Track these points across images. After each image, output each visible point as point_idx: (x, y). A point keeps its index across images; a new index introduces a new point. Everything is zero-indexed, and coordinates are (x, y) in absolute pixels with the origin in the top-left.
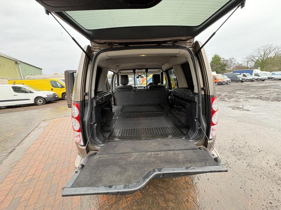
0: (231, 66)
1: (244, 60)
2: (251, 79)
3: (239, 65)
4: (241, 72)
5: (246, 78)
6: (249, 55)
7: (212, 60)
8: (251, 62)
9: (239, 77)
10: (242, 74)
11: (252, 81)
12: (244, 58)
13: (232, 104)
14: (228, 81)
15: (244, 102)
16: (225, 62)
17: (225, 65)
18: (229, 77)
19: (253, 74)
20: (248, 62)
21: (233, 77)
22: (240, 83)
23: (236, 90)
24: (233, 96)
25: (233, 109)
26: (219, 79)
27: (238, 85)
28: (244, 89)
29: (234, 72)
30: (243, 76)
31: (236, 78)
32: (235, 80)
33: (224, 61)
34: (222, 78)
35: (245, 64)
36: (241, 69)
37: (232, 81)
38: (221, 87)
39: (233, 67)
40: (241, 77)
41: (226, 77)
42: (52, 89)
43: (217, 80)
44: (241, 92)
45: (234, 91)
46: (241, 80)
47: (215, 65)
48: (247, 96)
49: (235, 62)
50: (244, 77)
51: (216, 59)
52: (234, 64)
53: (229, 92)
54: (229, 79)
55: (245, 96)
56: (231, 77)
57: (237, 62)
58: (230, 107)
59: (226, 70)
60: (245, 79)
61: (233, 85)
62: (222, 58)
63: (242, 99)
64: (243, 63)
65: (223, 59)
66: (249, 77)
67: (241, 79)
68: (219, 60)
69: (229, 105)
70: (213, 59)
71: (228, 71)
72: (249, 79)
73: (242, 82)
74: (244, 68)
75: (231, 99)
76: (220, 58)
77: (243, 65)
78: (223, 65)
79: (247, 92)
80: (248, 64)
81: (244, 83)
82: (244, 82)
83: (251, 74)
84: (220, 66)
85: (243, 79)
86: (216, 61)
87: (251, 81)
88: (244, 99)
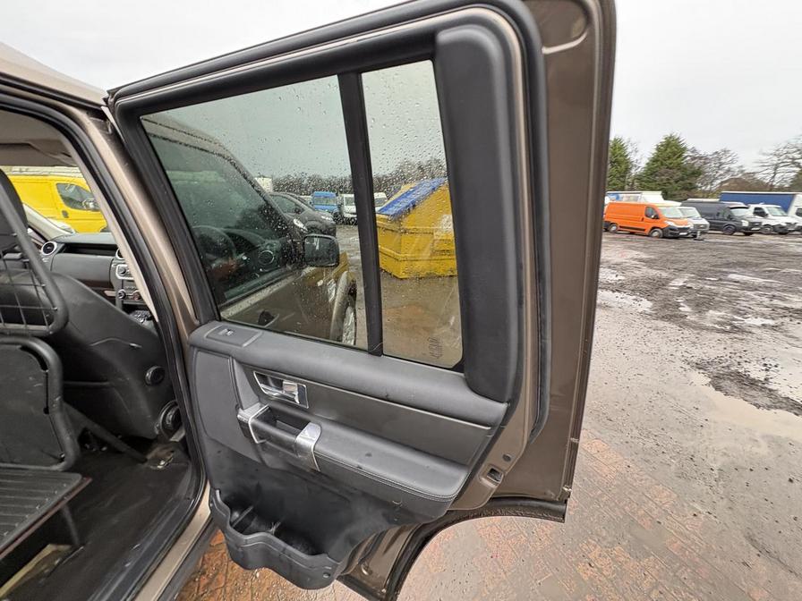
0: (716, 178)
1: (764, 158)
2: (782, 227)
3: (745, 174)
4: (748, 201)
5: (765, 222)
6: (784, 145)
7: (655, 151)
8: (787, 168)
9: (742, 218)
10: (753, 207)
11: (782, 231)
12: (764, 154)
13: (714, 347)
14: (698, 226)
15: (766, 335)
16: (698, 163)
17: (697, 173)
18: (703, 215)
19: (793, 210)
20: (775, 169)
21: (718, 214)
22: (737, 239)
23: (728, 265)
24: (716, 294)
25: (718, 388)
26: (669, 219)
27: (733, 244)
28: (757, 265)
29: (725, 198)
30: (756, 213)
31: (730, 218)
32: (723, 224)
33: (694, 158)
34: (681, 215)
35: (765, 176)
36: (750, 189)
37: (715, 227)
38: (671, 246)
39: (722, 183)
40: (746, 215)
41: (693, 212)
42: (65, 214)
43: (662, 222)
44: (746, 278)
45: (718, 271)
46: (746, 228)
47: (663, 170)
48: (775, 302)
49: (732, 166)
50: (758, 219)
51: (669, 150)
52: (729, 171)
53: (701, 275)
54: (704, 222)
55: (766, 301)
56: (711, 215)
57: (739, 164)
58: (700, 366)
59: (696, 188)
60: (760, 223)
61: (715, 243)
62: (689, 147)
63: (756, 315)
64: (761, 169)
65: (694, 151)
66: (776, 218)
67: (745, 224)
68: (680, 156)
69: (698, 354)
70: (658, 149)
71: (704, 192)
72: (773, 223)
73: (747, 234)
74: (761, 185)
75: (709, 308)
76: (685, 148)
77: (759, 176)
78: (689, 172)
79: (770, 277)
80: (775, 174)
81: (756, 240)
82: (754, 235)
83: (786, 209)
84: (680, 174)
85: (753, 224)
86: (669, 158)
87: (781, 234)
88: (763, 315)
